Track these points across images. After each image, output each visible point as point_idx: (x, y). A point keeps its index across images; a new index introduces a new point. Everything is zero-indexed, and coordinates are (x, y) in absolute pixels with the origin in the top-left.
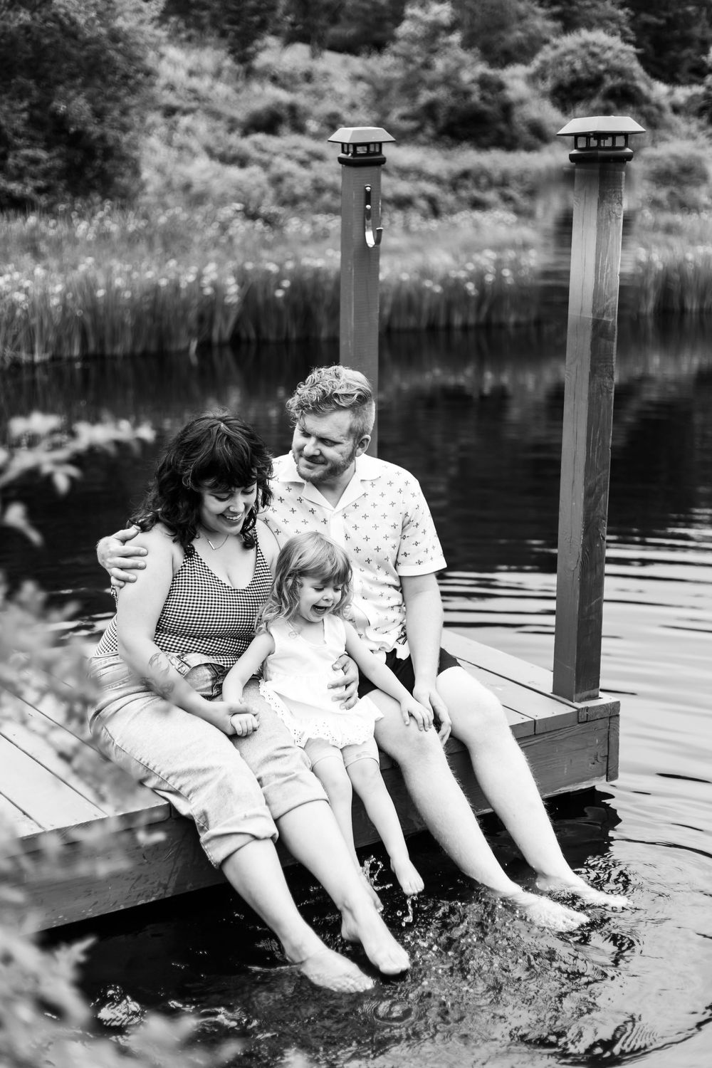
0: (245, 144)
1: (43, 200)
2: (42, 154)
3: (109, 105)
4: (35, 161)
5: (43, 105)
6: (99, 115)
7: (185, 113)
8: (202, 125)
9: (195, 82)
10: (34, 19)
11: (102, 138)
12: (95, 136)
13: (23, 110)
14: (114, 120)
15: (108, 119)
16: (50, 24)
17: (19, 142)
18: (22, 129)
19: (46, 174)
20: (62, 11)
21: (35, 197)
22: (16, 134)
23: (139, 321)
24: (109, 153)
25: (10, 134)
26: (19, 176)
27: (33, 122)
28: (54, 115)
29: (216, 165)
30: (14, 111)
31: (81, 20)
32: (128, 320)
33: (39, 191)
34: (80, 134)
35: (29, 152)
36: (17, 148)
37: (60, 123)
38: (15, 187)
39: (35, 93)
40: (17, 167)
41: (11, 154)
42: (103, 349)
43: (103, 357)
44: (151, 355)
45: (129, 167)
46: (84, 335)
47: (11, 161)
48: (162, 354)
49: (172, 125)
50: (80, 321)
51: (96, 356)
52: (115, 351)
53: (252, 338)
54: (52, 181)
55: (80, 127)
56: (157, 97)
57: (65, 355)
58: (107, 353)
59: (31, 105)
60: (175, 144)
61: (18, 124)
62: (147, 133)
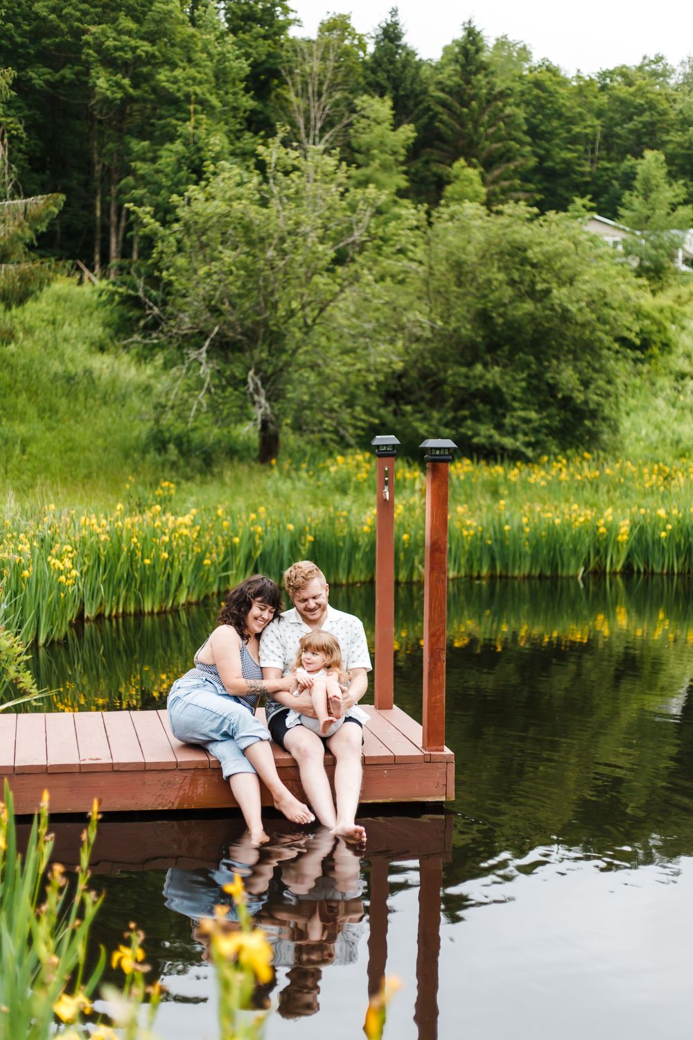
1: (529, 453)
2: (533, 415)
3: (595, 376)
4: (527, 421)
5: (538, 376)
6: (586, 384)
10: (536, 308)
11: (586, 402)
12: (579, 401)
13: (523, 380)
14: (598, 388)
15: (592, 387)
16: (548, 312)
17: (516, 405)
18: (519, 395)
19: (536, 431)
20: (557, 301)
21: (523, 449)
22: (515, 399)
23: (536, 548)
24: (593, 415)
25: (508, 398)
26: (513, 432)
27: (532, 389)
28: (548, 385)
30: (515, 380)
31: (573, 308)
32: (527, 549)
33: (528, 444)
34: (568, 400)
35: (522, 414)
36: (514, 409)
37: (553, 388)
38: (508, 442)
39: (534, 366)
40: (512, 425)
41: (508, 415)
42: (507, 571)
43: (507, 577)
44: (546, 578)
45: (610, 426)
46: (493, 559)
47: (507, 421)
48: (555, 578)
49: (680, 388)
50: (490, 548)
51: (501, 577)
52: (516, 573)
53: (642, 570)
54: (542, 437)
55: (567, 393)
56: (671, 364)
57: (475, 574)
58: (510, 574)
59: (529, 376)
60: (678, 404)
61: (517, 391)
62: (655, 395)
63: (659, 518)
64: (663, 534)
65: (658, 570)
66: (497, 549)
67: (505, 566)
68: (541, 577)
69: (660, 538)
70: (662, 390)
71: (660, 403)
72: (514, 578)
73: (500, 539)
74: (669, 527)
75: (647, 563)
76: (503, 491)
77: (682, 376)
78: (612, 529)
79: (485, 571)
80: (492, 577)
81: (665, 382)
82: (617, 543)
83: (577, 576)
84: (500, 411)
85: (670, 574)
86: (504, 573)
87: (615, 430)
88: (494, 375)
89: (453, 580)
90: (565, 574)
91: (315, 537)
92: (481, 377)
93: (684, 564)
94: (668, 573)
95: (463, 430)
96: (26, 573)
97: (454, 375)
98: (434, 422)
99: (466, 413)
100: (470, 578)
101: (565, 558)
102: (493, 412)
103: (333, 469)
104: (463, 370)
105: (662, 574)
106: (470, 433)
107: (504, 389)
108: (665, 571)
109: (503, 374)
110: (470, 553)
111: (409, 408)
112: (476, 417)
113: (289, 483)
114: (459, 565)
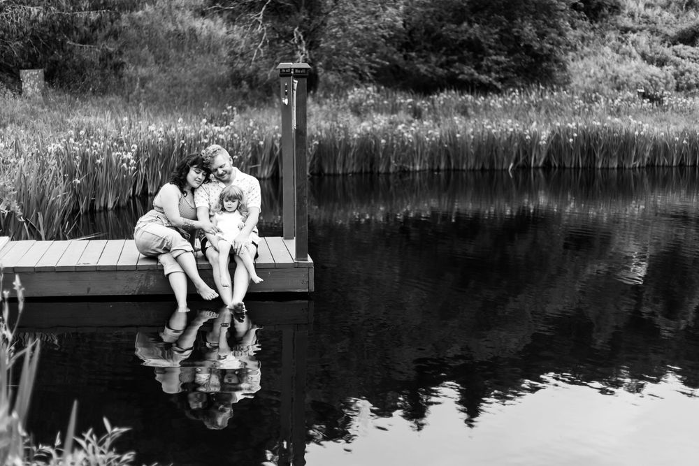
0: (667, 51)
1: (499, 86)
2: (503, 58)
3: (549, 30)
4: (498, 63)
5: (508, 30)
7: (634, 32)
8: (643, 39)
9: (649, 12)
11: (541, 49)
12: (536, 48)
13: (496, 33)
14: (551, 38)
15: (546, 38)
17: (491, 51)
18: (493, 44)
19: (505, 70)
21: (495, 83)
22: (490, 47)
23: (479, 151)
24: (547, 58)
25: (486, 46)
26: (488, 72)
27: (502, 39)
28: (514, 37)
29: (644, 64)
30: (490, 34)
32: (472, 151)
33: (498, 80)
34: (528, 48)
35: (494, 58)
36: (490, 55)
37: (517, 40)
38: (484, 78)
39: (504, 23)
40: (487, 66)
41: (485, 59)
42: (459, 166)
43: (458, 170)
44: (486, 170)
45: (560, 66)
46: (449, 158)
47: (484, 63)
48: (492, 170)
49: (624, 39)
50: (446, 150)
51: (454, 170)
52: (464, 167)
53: (557, 165)
54: (510, 74)
55: (527, 43)
56: (619, 22)
57: (436, 168)
58: (460, 168)
59: (501, 30)
60: (621, 51)
61: (492, 42)
62: (604, 44)
63: (569, 129)
64: (571, 140)
65: (567, 165)
66: (451, 150)
67: (457, 162)
68: (483, 169)
69: (569, 142)
70: (609, 40)
71: (607, 50)
72: (463, 170)
73: (454, 143)
74: (575, 135)
75: (560, 160)
77: (626, 30)
78: (535, 137)
79: (443, 166)
80: (448, 170)
81: (612, 35)
82: (539, 147)
83: (508, 169)
84: (480, 56)
85: (577, 168)
86: (456, 168)
87: (564, 69)
88: (475, 30)
89: (420, 171)
90: (500, 168)
91: (320, 142)
92: (466, 31)
93: (587, 161)
94: (575, 168)
95: (452, 70)
96: (99, 161)
97: (446, 30)
98: (432, 65)
99: (455, 58)
100: (432, 170)
101: (500, 157)
102: (475, 57)
103: (350, 97)
104: (453, 26)
105: (571, 168)
106: (457, 72)
107: (482, 40)
108: (573, 166)
109: (482, 29)
110: (432, 154)
111: (413, 54)
112: (463, 61)
113: (317, 107)
114: (424, 162)
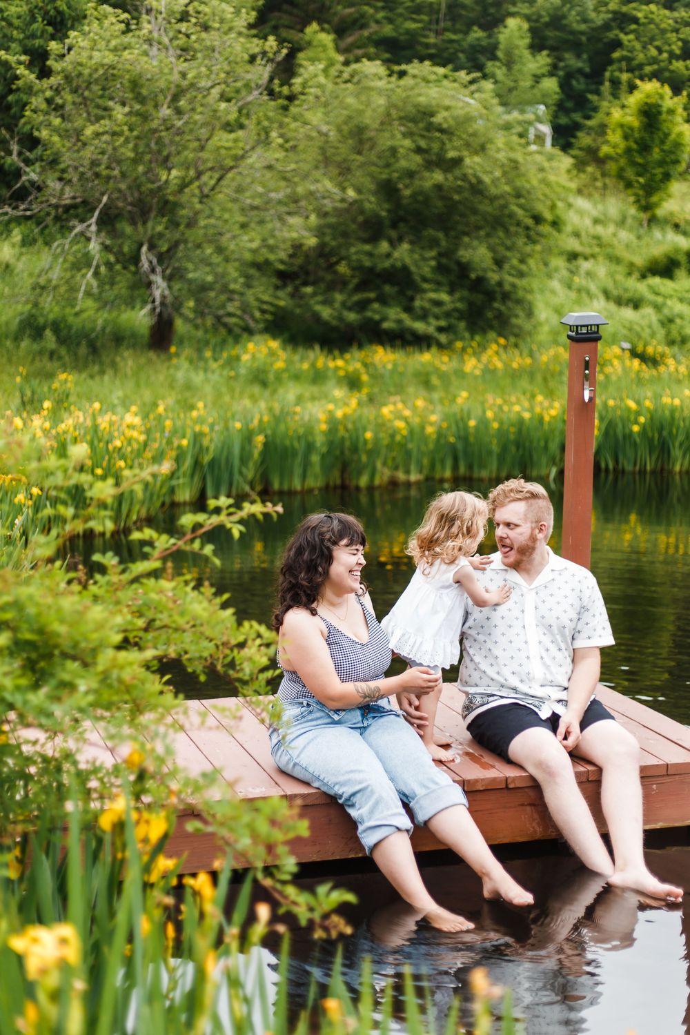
0: (641, 288)
1: (443, 338)
2: (444, 297)
3: (508, 254)
4: (438, 303)
5: (449, 253)
6: (499, 263)
7: (586, 258)
8: (601, 269)
9: (599, 230)
10: (446, 179)
11: (500, 284)
12: (493, 282)
13: (432, 258)
14: (513, 267)
15: (506, 267)
16: (459, 183)
17: (426, 286)
18: (429, 275)
19: (448, 315)
20: (470, 171)
21: (436, 334)
22: (425, 280)
23: (504, 448)
24: (506, 296)
25: (418, 279)
26: (424, 316)
27: (441, 269)
28: (459, 263)
29: (612, 306)
30: (424, 259)
31: (487, 179)
32: (495, 447)
33: (441, 330)
34: (480, 281)
35: (432, 295)
36: (424, 291)
37: (464, 268)
38: (419, 326)
39: (443, 243)
40: (423, 308)
41: (418, 297)
42: (472, 472)
45: (524, 309)
46: (456, 460)
47: (417, 303)
49: (574, 269)
50: (453, 447)
51: (464, 478)
52: (482, 474)
53: (611, 466)
54: (453, 321)
55: (480, 273)
56: (561, 244)
57: (438, 476)
58: (474, 476)
59: (440, 255)
60: (575, 287)
61: (427, 271)
62: (550, 276)
63: (629, 409)
64: (636, 428)
65: (629, 468)
66: (460, 446)
67: (470, 467)
69: (631, 431)
70: (556, 270)
71: (555, 284)
73: (464, 437)
74: (642, 420)
75: (616, 461)
76: (435, 381)
77: (573, 256)
79: (448, 473)
80: (456, 479)
81: (559, 263)
83: (548, 476)
84: (409, 293)
85: (643, 472)
86: (467, 475)
87: (530, 314)
88: (403, 253)
91: (265, 437)
92: (388, 255)
93: (657, 461)
94: (640, 471)
95: (369, 314)
97: (357, 253)
98: (337, 305)
99: (372, 295)
101: (535, 456)
102: (401, 292)
103: (246, 358)
104: (367, 247)
105: (634, 473)
106: (377, 317)
107: (413, 269)
108: (637, 468)
109: (412, 251)
110: (433, 453)
111: (309, 290)
112: (382, 300)
113: (201, 375)
114: (422, 467)
